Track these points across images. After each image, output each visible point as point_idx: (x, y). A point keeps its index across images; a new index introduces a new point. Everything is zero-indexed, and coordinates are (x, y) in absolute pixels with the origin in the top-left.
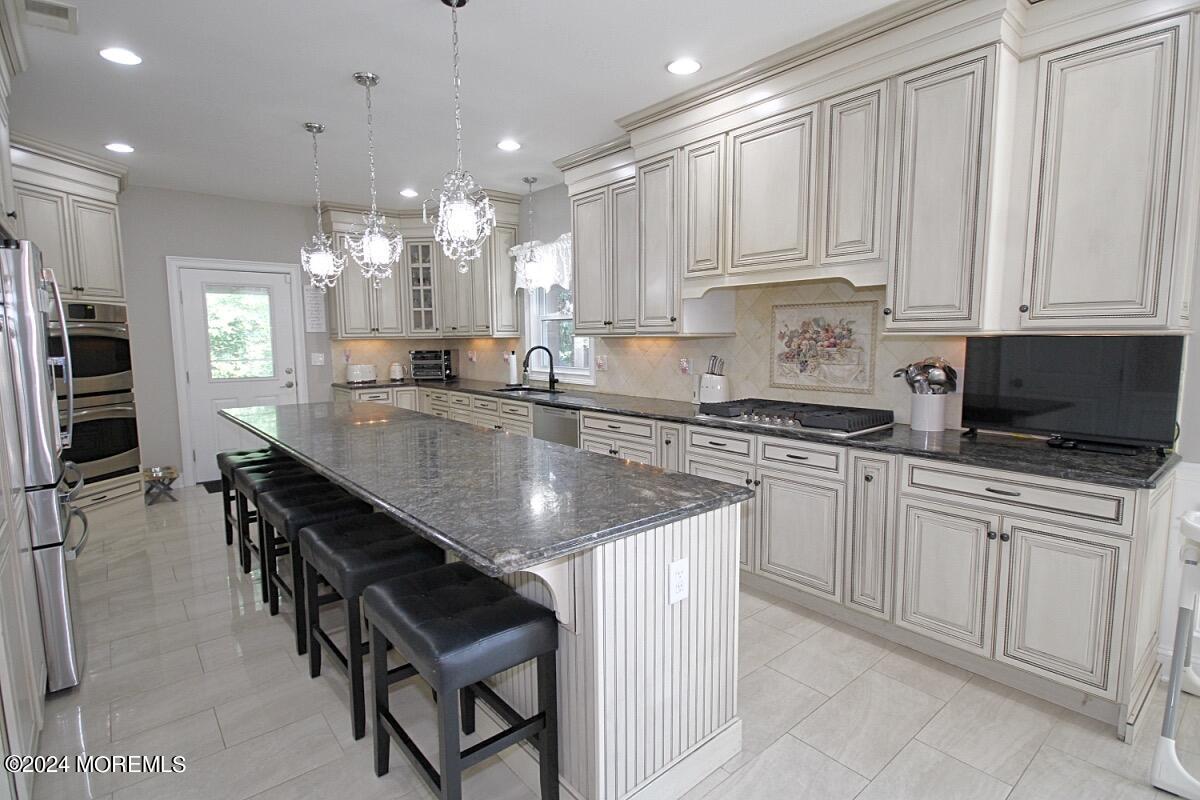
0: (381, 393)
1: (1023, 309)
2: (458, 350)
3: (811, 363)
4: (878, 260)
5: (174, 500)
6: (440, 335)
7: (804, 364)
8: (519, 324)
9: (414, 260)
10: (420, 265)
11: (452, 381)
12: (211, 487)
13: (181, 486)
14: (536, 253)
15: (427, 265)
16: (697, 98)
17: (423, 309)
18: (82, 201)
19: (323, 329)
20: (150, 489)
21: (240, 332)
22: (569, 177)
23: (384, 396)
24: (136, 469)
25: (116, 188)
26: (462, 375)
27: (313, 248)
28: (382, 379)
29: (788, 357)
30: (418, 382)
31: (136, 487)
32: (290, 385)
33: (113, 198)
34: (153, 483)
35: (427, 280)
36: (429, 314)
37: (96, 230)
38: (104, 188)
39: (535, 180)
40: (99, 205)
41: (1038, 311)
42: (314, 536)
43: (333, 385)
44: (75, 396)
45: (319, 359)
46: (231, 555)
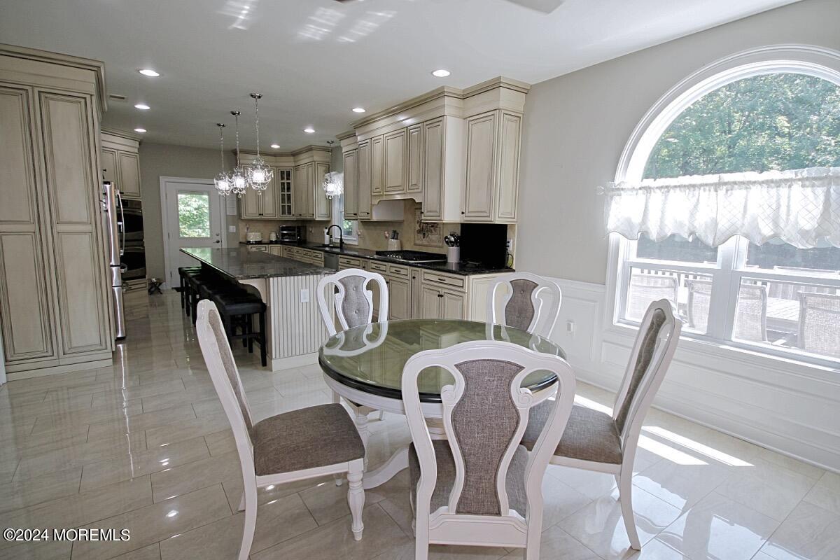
0: (263, 248)
1: (463, 213)
2: (306, 227)
3: (426, 234)
4: (421, 192)
5: (161, 293)
6: (294, 218)
7: (424, 234)
8: (330, 214)
9: (282, 178)
10: (285, 181)
11: (302, 243)
12: (177, 289)
13: (165, 289)
14: (333, 178)
15: (288, 181)
16: (373, 119)
17: (286, 204)
18: (123, 153)
19: (236, 214)
20: (151, 288)
21: (202, 214)
22: (343, 143)
23: (264, 249)
24: (144, 277)
25: (138, 146)
26: (308, 240)
27: (219, 178)
28: (266, 240)
29: (419, 232)
30: (282, 243)
31: (144, 285)
32: (218, 242)
33: (136, 151)
34: (152, 284)
35: (289, 189)
36: (289, 207)
37: (130, 167)
38: (133, 146)
39: (333, 142)
40: (130, 154)
41: (467, 214)
42: (205, 288)
43: (240, 243)
44: (126, 241)
45: (232, 229)
46: (183, 311)
